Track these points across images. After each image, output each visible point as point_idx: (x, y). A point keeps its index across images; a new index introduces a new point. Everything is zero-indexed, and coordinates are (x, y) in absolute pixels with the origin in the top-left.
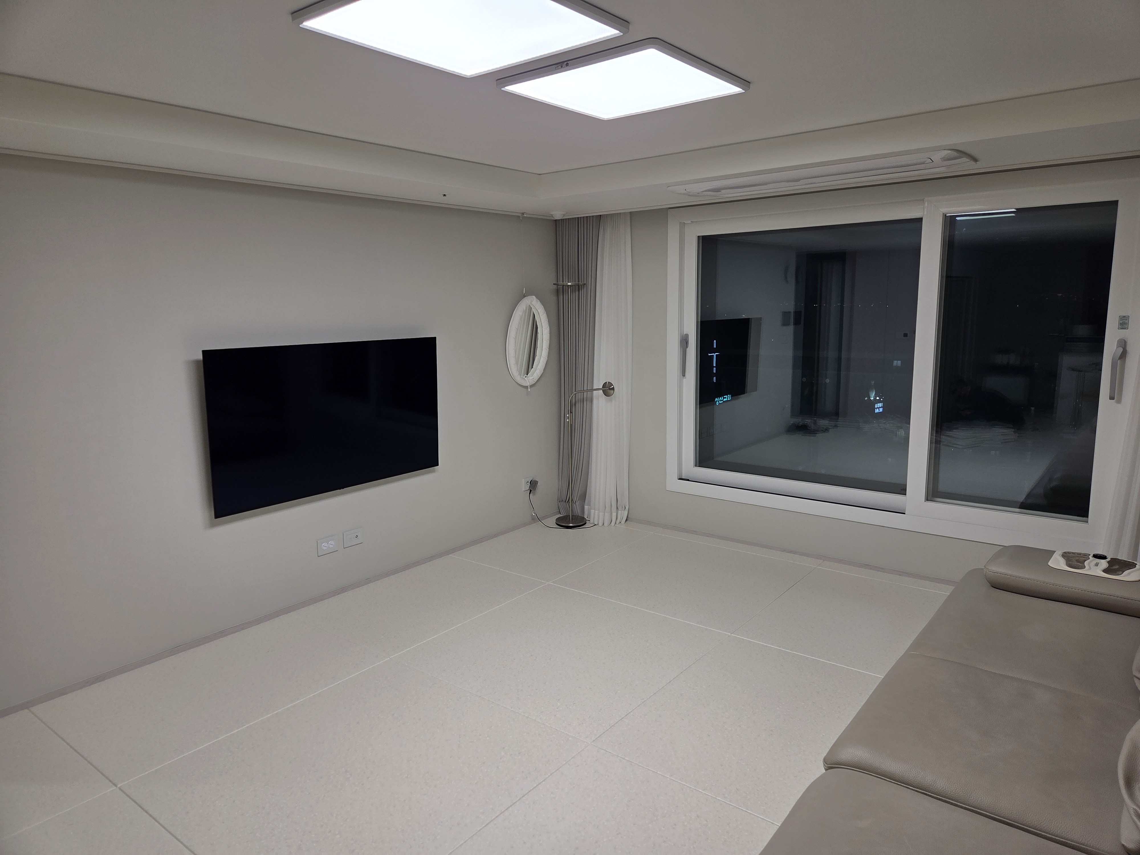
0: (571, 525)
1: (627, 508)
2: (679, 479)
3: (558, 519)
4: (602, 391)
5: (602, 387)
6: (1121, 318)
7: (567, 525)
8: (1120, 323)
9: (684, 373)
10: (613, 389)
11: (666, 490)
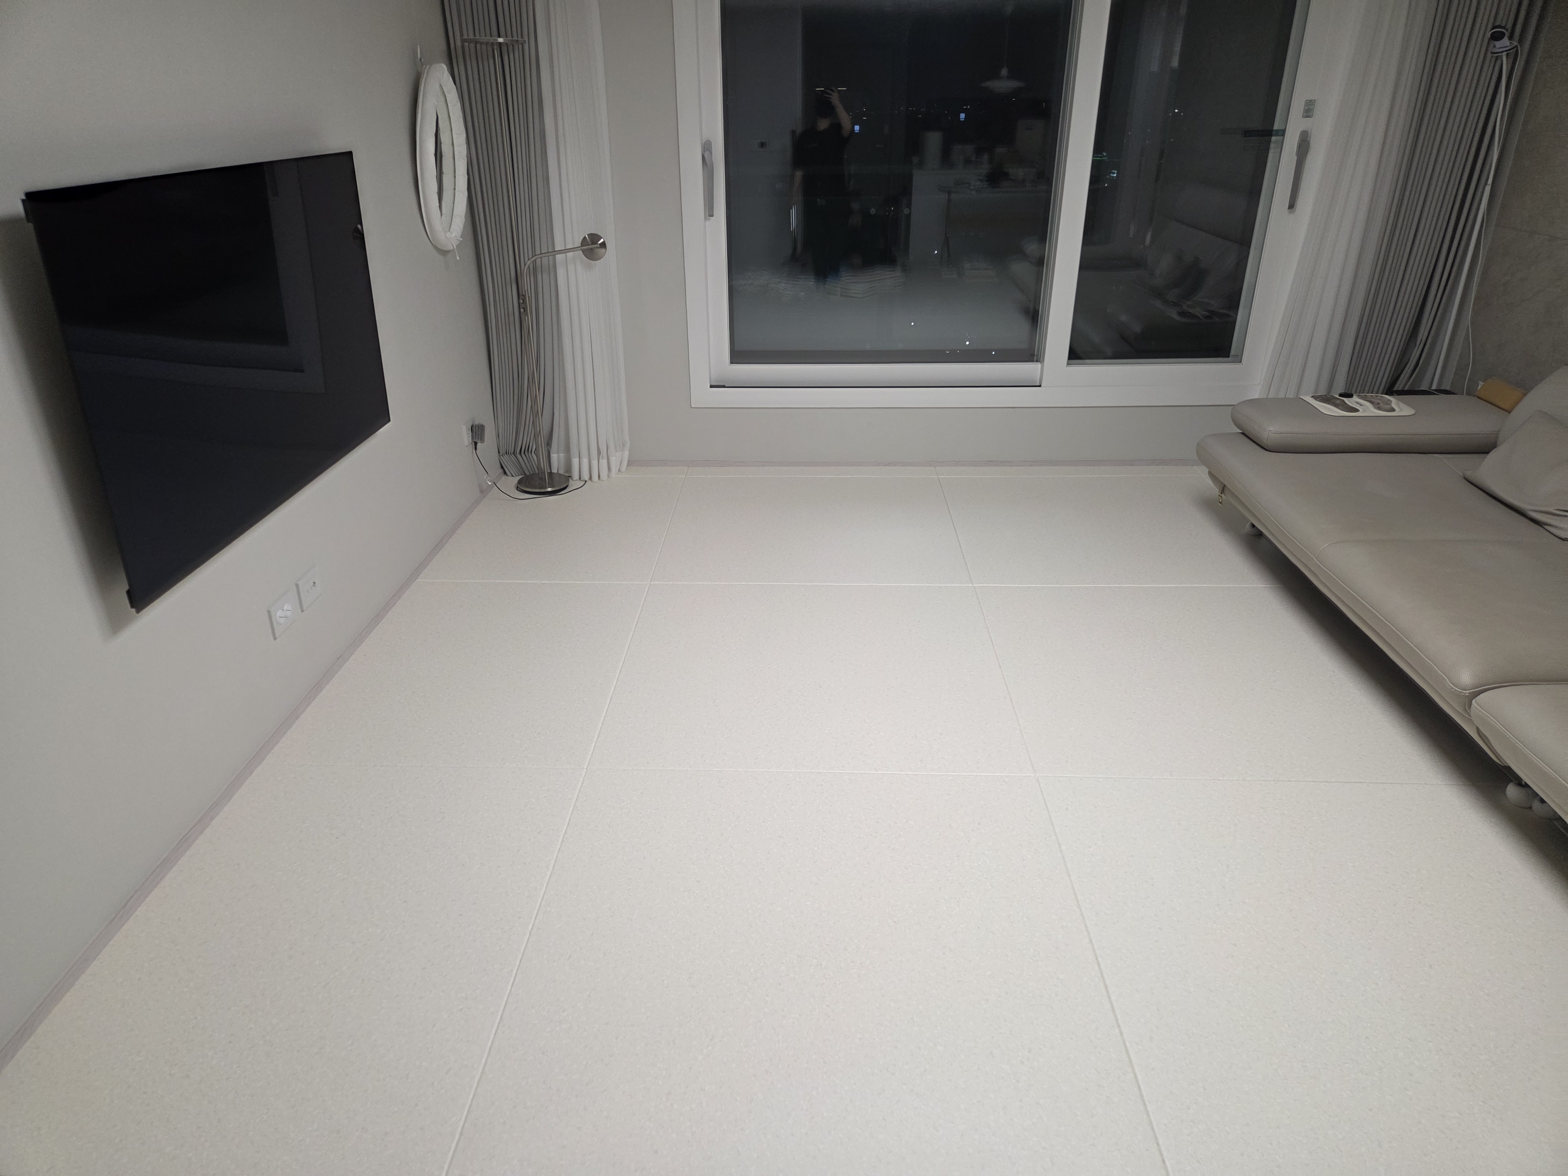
0: (549, 489)
1: (628, 445)
2: (711, 387)
3: (520, 482)
4: (581, 251)
5: (580, 246)
6: (1308, 103)
7: (542, 490)
8: (1306, 110)
9: (710, 212)
10: (604, 245)
11: (691, 407)
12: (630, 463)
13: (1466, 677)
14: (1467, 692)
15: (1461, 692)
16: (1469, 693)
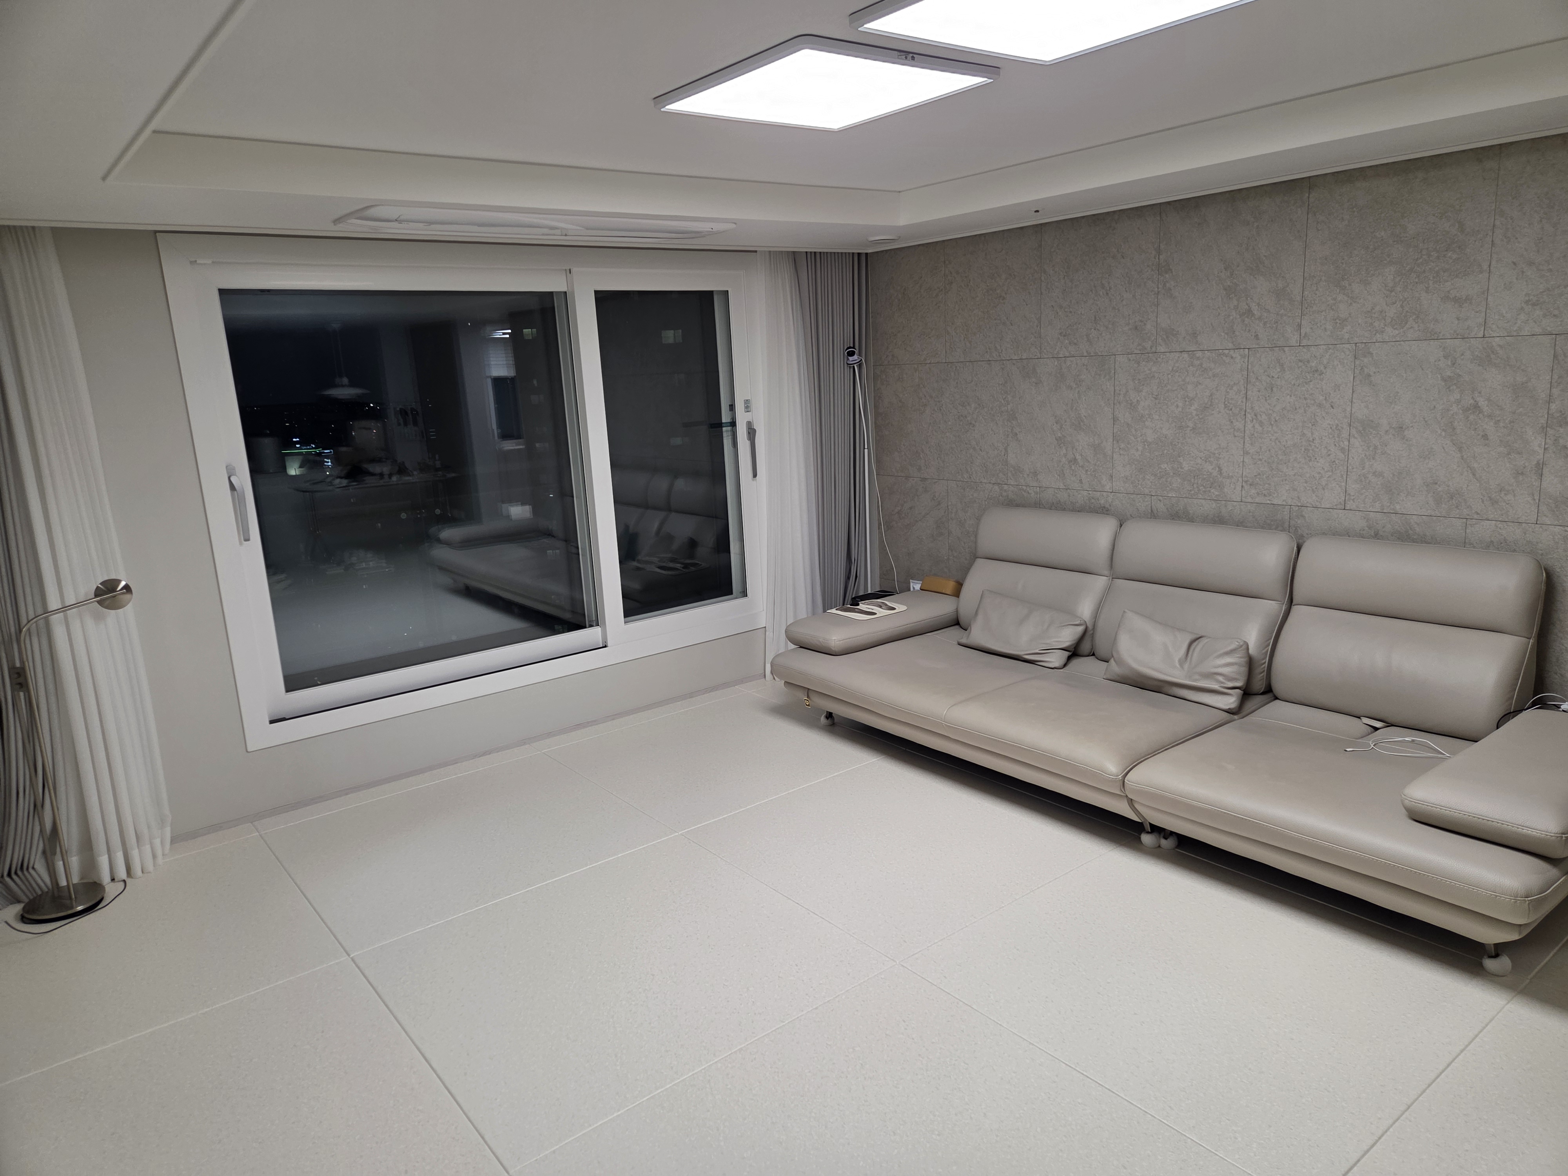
0: (80, 908)
2: (272, 722)
3: (22, 912)
4: (96, 603)
6: (746, 402)
7: (70, 912)
8: (746, 407)
9: (243, 535)
10: (128, 590)
11: (247, 752)
12: (173, 841)
13: (1112, 767)
14: (1120, 777)
15: (1116, 779)
16: (1121, 777)
